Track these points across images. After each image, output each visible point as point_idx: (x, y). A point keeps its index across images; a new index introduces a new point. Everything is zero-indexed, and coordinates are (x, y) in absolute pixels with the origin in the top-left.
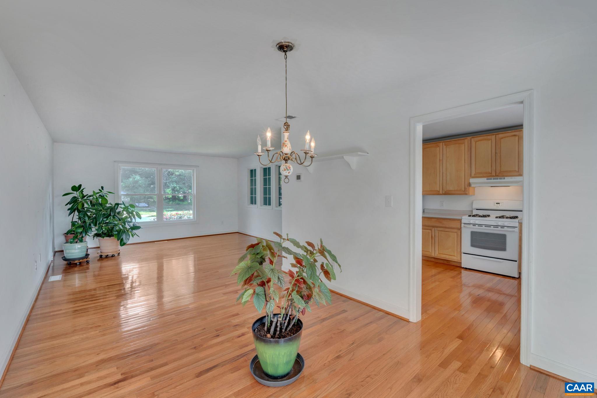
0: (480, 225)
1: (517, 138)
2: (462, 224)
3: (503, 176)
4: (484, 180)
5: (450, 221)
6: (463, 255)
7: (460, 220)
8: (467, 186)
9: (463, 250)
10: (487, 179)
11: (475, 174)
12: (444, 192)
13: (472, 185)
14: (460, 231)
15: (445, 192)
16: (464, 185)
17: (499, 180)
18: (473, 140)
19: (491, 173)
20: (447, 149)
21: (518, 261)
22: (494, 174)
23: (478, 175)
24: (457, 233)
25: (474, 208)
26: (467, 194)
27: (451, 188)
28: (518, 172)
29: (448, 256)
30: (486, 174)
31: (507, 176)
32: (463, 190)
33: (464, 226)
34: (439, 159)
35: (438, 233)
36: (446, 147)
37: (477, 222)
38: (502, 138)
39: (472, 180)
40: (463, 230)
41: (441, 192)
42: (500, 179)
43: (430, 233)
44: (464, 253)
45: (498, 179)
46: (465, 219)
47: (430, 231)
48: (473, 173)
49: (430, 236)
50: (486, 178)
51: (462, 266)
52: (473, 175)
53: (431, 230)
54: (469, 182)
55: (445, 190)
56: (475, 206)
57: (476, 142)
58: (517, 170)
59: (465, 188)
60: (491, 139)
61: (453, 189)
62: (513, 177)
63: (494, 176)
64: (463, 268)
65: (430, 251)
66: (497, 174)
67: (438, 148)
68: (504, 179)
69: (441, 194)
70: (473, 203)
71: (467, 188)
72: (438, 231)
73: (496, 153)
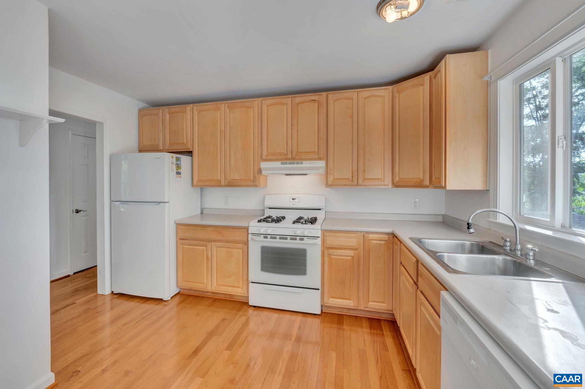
0: (273, 237)
1: (317, 104)
2: (249, 235)
3: (301, 159)
4: (278, 164)
5: (234, 230)
6: (251, 284)
7: (247, 228)
8: (257, 173)
9: (251, 278)
10: (282, 164)
11: (266, 155)
12: (227, 183)
13: (264, 172)
14: (247, 246)
15: (229, 182)
16: (254, 172)
17: (296, 165)
18: (264, 102)
19: (287, 155)
20: (231, 114)
21: (320, 289)
22: (289, 156)
23: (270, 157)
24: (243, 249)
25: (266, 206)
26: (257, 186)
27: (235, 176)
28: (318, 154)
29: (230, 288)
30: (281, 155)
31: (305, 160)
32: (252, 179)
33: (252, 239)
34: (220, 130)
35: (217, 250)
36: (230, 112)
37: (269, 231)
38: (300, 103)
39: (264, 165)
40: (251, 244)
41: (223, 183)
42: (297, 163)
43: (205, 252)
44: (252, 282)
45: (294, 163)
46: (254, 226)
47: (204, 248)
48: (265, 153)
49: (205, 257)
50: (280, 163)
51: (250, 304)
52: (264, 157)
53: (206, 246)
54: (259, 168)
55: (228, 179)
56: (269, 203)
57: (268, 106)
58: (317, 151)
59: (254, 177)
60: (287, 104)
61: (239, 179)
62: (312, 162)
63: (289, 159)
64: (251, 306)
65: (205, 283)
66: (294, 156)
67: (219, 112)
68: (302, 163)
69: (223, 186)
70: (265, 198)
71: (257, 176)
72: (216, 247)
73: (292, 125)
